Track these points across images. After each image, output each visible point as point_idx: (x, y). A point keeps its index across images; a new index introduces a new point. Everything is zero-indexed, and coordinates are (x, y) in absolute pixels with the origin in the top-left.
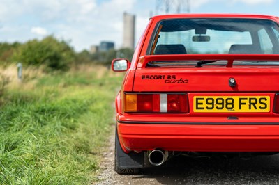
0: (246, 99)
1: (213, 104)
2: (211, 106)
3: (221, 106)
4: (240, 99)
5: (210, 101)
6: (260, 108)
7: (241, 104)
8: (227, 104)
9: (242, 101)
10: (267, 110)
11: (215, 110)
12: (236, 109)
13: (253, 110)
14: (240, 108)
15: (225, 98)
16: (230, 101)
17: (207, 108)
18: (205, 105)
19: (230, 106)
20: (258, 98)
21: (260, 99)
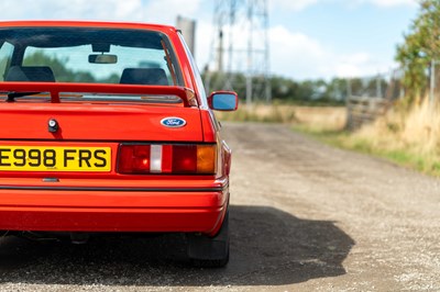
0: (75, 151)
1: (23, 158)
2: (21, 161)
3: (36, 162)
4: (66, 152)
5: (20, 154)
6: (96, 165)
7: (66, 158)
8: (46, 158)
9: (69, 155)
10: (107, 168)
11: (27, 168)
12: (59, 167)
13: (85, 168)
14: (65, 165)
15: (42, 149)
16: (50, 154)
17: (15, 164)
18: (12, 160)
19: (50, 162)
20: (93, 150)
21: (96, 152)
